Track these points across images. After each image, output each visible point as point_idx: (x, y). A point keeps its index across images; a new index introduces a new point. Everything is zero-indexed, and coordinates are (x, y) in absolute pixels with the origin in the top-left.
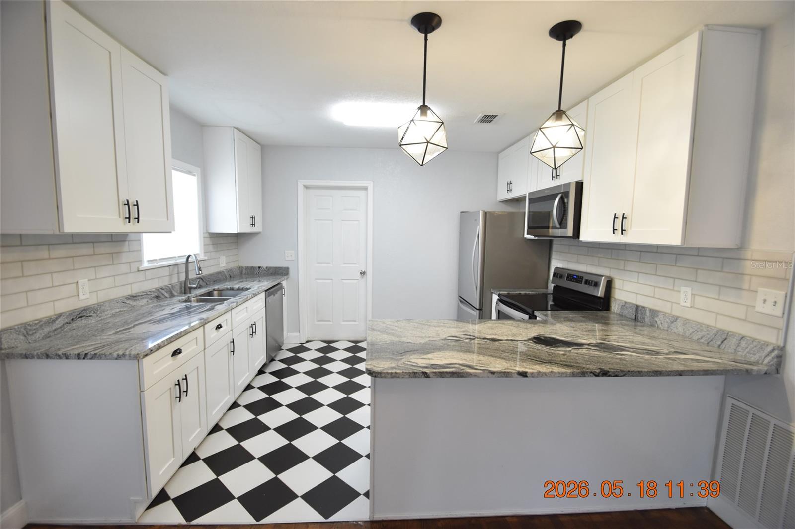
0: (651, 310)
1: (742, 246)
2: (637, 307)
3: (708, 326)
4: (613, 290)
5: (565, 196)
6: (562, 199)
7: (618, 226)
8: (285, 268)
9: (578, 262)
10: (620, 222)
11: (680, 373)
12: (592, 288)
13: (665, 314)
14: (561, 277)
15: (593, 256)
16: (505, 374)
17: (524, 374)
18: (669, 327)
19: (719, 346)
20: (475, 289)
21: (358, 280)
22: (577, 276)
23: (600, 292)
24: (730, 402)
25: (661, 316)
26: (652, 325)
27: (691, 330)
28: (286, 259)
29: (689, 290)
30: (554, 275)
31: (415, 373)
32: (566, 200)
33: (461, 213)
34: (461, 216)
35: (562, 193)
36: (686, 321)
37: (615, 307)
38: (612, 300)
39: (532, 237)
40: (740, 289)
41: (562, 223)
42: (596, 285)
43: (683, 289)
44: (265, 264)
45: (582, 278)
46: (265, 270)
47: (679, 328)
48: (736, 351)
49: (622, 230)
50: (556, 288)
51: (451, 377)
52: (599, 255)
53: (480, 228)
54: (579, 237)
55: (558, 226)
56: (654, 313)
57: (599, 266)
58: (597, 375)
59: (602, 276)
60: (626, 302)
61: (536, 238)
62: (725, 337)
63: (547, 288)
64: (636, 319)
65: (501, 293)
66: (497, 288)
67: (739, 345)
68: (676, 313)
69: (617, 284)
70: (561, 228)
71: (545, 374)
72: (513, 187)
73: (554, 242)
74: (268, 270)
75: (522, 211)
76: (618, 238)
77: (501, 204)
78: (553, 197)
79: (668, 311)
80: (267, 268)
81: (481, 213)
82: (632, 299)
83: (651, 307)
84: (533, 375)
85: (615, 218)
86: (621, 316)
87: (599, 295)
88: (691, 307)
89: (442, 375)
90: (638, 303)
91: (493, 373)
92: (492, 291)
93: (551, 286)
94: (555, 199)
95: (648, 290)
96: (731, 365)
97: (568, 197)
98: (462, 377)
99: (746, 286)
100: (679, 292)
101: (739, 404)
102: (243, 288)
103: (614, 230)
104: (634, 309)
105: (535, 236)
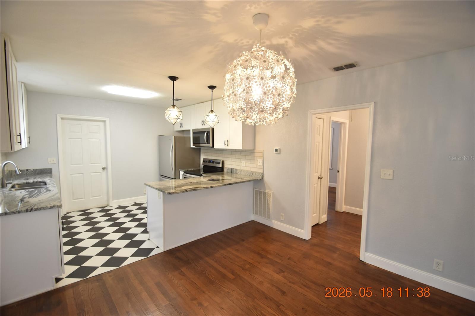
0: (236, 169)
1: (254, 149)
2: (232, 169)
3: (249, 171)
4: (224, 165)
5: (208, 132)
6: (207, 134)
7: (226, 144)
8: (49, 169)
9: (212, 156)
10: (226, 143)
11: (245, 182)
12: (218, 164)
13: (239, 169)
14: (206, 162)
15: (216, 153)
16: (207, 188)
17: (212, 187)
18: (240, 173)
19: (252, 176)
20: (172, 170)
21: (101, 172)
22: (212, 161)
23: (220, 166)
24: (255, 189)
25: (238, 170)
26: (236, 174)
27: (246, 173)
28: (49, 163)
29: (244, 161)
30: (204, 161)
31: (184, 191)
32: (209, 134)
33: (159, 136)
34: (159, 138)
35: (207, 131)
36: (244, 170)
37: (225, 170)
38: (224, 168)
39: (195, 147)
40: (255, 160)
41: (208, 142)
42: (219, 163)
43: (243, 162)
44: (31, 167)
45: (214, 161)
46: (33, 172)
47: (243, 173)
48: (255, 176)
49: (227, 145)
50: (204, 166)
51: (193, 191)
52: (219, 153)
53: (173, 143)
54: (213, 147)
55: (206, 143)
56: (236, 170)
57: (219, 157)
58: (228, 185)
59: (221, 160)
60: (228, 168)
61: (196, 147)
62: (252, 173)
63: (200, 167)
64: (232, 173)
65: (185, 170)
66: (182, 168)
67: (255, 174)
68: (242, 169)
69: (225, 162)
70: (207, 144)
71: (217, 186)
72: (183, 125)
73: (201, 149)
74: (35, 171)
75: (188, 136)
76: (226, 147)
77: (176, 132)
78: (204, 132)
79: (240, 169)
80: (34, 170)
81: (173, 137)
82: (230, 167)
83: (236, 168)
84: (214, 187)
85: (225, 141)
86: (227, 172)
87: (220, 167)
88: (245, 166)
89: (191, 191)
90: (232, 168)
91: (204, 188)
92: (180, 170)
93: (202, 166)
94: (205, 133)
95: (234, 163)
96: (254, 179)
97: (209, 133)
98: (196, 190)
99: (256, 159)
100: (242, 162)
101: (257, 190)
102: (37, 181)
103: (225, 145)
104: (231, 170)
105: (196, 146)
